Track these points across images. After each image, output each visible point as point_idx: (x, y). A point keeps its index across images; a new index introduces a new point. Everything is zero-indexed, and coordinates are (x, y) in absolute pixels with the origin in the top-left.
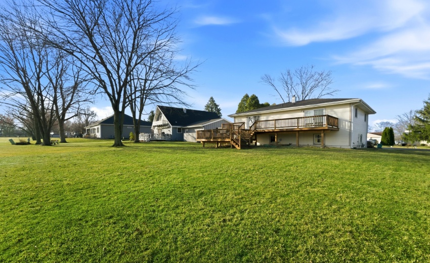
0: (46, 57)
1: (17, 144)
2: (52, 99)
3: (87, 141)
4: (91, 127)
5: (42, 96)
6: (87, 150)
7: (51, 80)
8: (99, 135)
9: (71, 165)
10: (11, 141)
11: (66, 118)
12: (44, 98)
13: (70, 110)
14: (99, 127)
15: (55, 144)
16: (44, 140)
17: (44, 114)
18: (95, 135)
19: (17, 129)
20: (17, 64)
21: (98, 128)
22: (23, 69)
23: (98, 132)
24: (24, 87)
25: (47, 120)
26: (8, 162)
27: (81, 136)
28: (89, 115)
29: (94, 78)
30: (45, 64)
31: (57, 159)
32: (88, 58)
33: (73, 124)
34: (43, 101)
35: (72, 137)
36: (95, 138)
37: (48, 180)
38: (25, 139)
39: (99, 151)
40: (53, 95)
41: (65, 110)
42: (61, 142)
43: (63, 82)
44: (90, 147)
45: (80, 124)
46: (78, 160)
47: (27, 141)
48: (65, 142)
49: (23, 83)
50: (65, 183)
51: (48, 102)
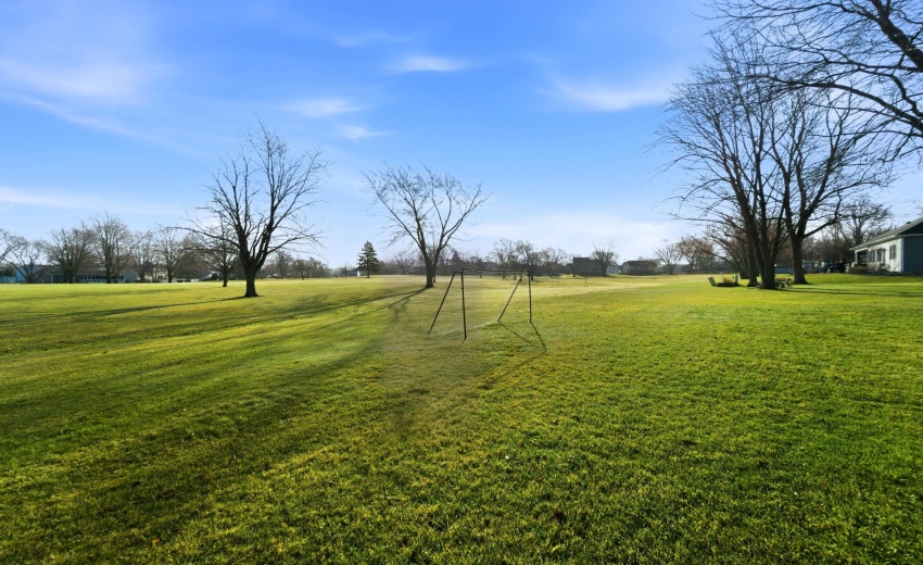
0: (770, 121)
1: (720, 285)
2: (780, 198)
3: (860, 281)
4: (869, 246)
5: (762, 196)
6: (866, 301)
7: (779, 161)
8: (895, 265)
9: (831, 335)
10: (711, 280)
11: (806, 233)
12: (766, 198)
13: (818, 213)
14: (899, 243)
15: (783, 286)
16: (763, 278)
17: (764, 229)
18: (883, 265)
19: (717, 259)
20: (724, 150)
21: (893, 248)
22: (733, 155)
23: (893, 256)
24: (735, 187)
25: (770, 239)
26: (714, 314)
27: (841, 269)
28: (865, 217)
29: (894, 119)
30: (770, 134)
31: (795, 317)
32: (880, 74)
33: (819, 243)
34: (763, 204)
35: (817, 271)
36: (883, 273)
37: (787, 359)
38: (731, 277)
39: (905, 308)
40: (783, 191)
41: (805, 215)
42: (795, 283)
43: (804, 156)
44: (873, 294)
45: (837, 240)
46: (846, 324)
47: (734, 281)
48: (804, 282)
49: (732, 181)
50: (829, 373)
51: (773, 205)
